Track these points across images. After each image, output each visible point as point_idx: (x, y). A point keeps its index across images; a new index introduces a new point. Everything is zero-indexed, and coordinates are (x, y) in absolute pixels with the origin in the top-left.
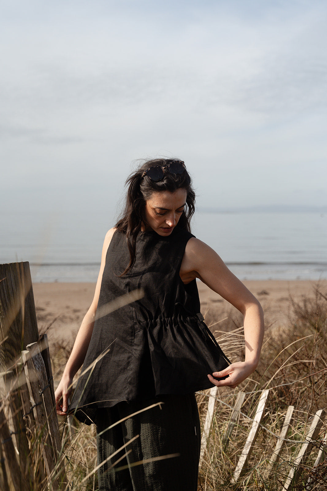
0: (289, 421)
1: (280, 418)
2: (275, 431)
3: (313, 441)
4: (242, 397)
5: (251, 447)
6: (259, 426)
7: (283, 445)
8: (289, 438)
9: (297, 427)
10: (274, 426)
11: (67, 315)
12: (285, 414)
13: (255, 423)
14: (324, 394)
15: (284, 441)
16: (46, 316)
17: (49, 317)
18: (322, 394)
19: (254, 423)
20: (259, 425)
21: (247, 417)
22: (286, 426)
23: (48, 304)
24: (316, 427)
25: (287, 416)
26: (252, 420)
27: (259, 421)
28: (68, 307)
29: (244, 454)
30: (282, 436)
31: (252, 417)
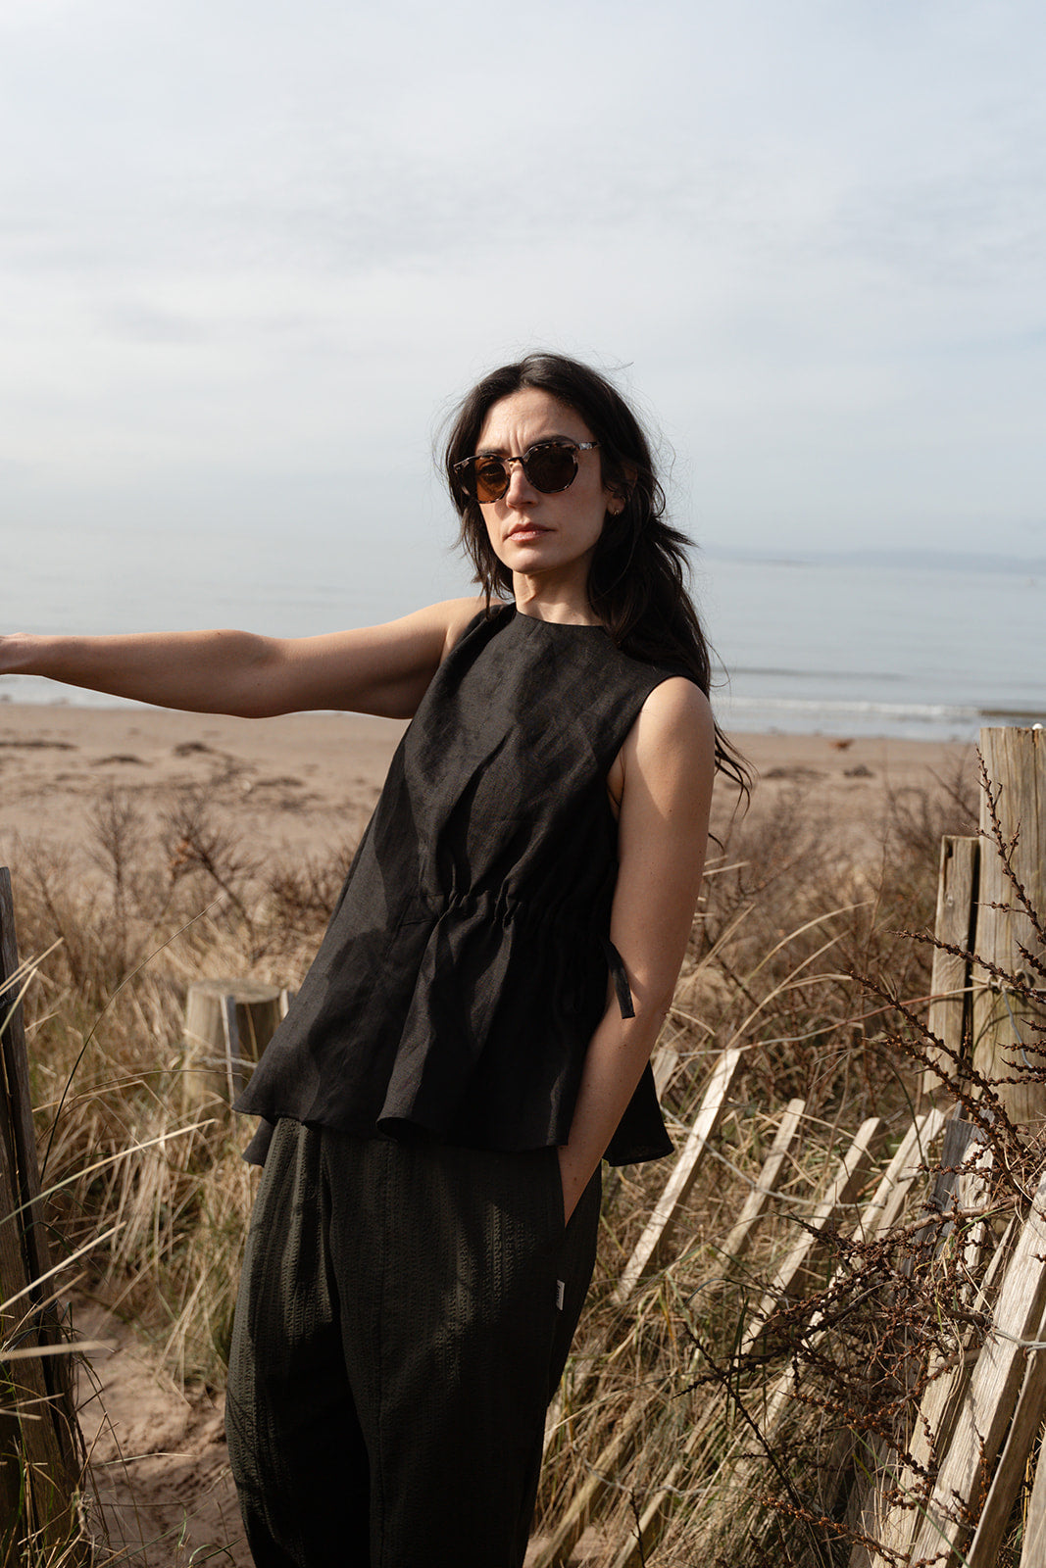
0: (787, 1142)
1: (760, 1133)
2: (745, 1165)
3: (843, 1206)
4: (667, 1065)
5: (675, 1207)
6: (705, 1150)
7: (764, 1209)
8: (783, 1191)
9: (805, 1160)
10: (745, 1151)
11: (357, 800)
12: (780, 1121)
13: (695, 1139)
14: (909, 1066)
15: (768, 1198)
16: (306, 798)
17: (312, 803)
18: (902, 1066)
19: (692, 1142)
20: (704, 1146)
21: (676, 1120)
22: (776, 1154)
23: (311, 769)
24: (857, 1167)
25: (783, 1127)
26: (686, 1130)
27: (704, 1134)
28: (361, 781)
29: (654, 1224)
30: (764, 1184)
31: (689, 1121)
